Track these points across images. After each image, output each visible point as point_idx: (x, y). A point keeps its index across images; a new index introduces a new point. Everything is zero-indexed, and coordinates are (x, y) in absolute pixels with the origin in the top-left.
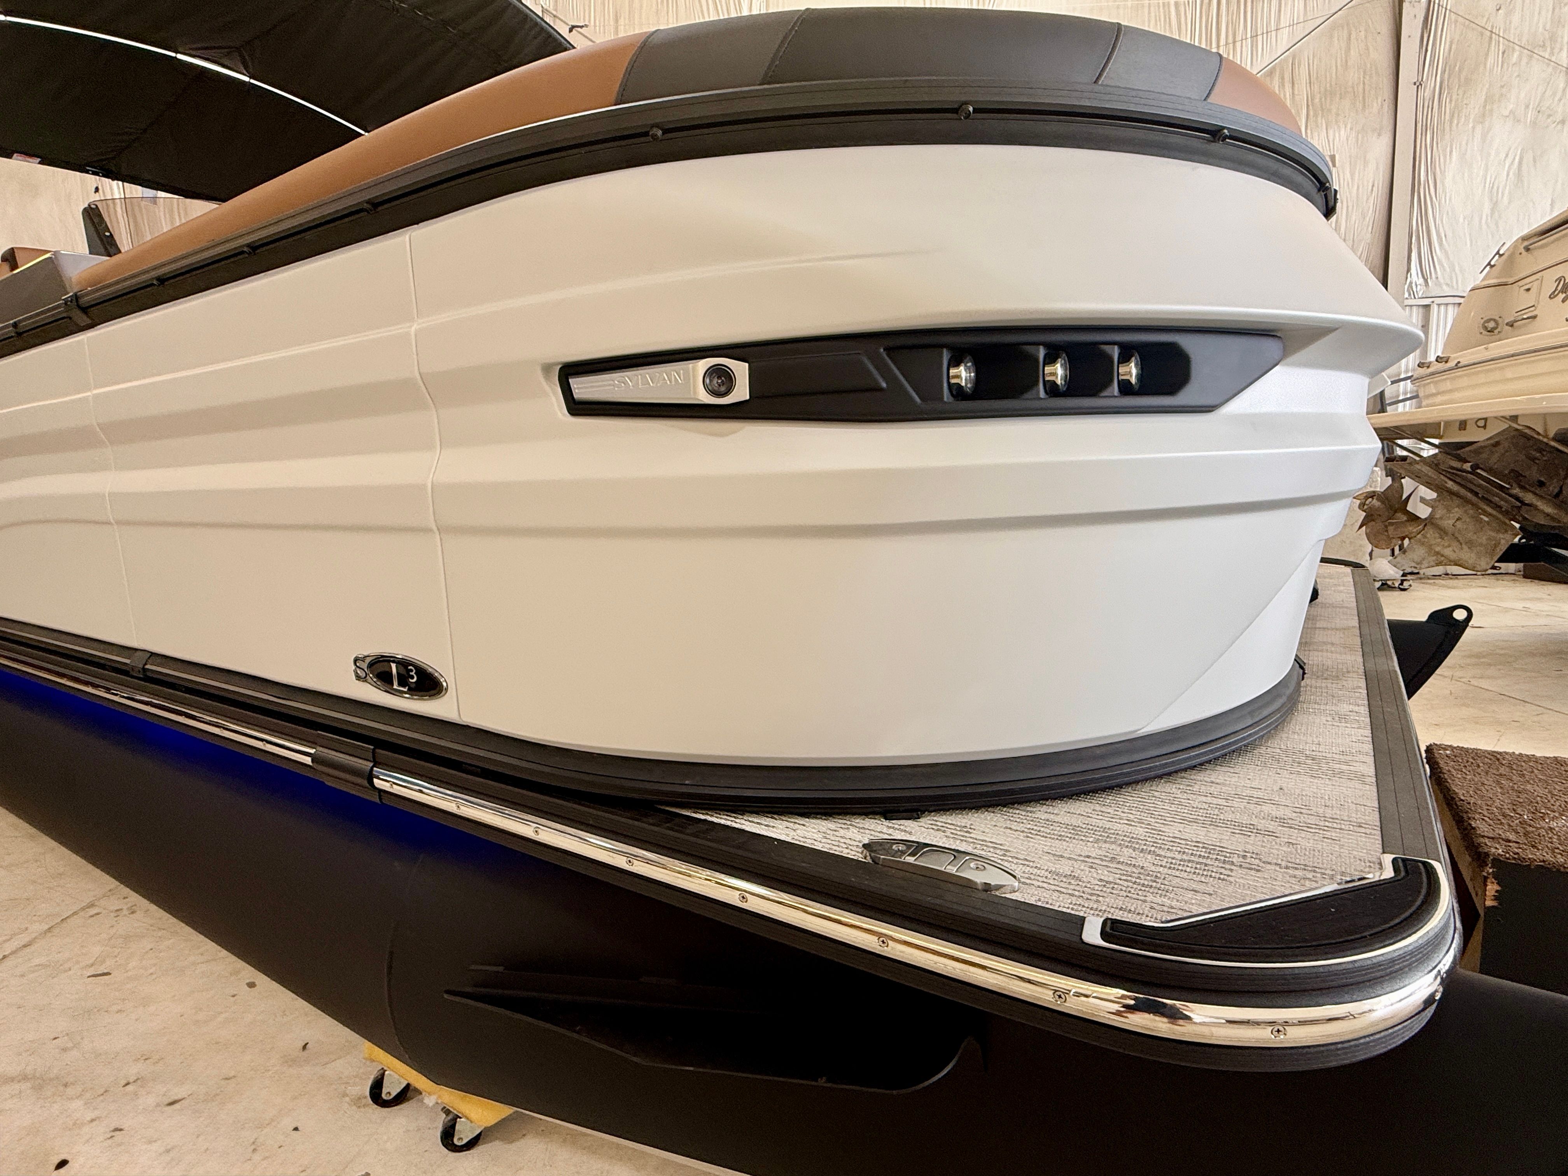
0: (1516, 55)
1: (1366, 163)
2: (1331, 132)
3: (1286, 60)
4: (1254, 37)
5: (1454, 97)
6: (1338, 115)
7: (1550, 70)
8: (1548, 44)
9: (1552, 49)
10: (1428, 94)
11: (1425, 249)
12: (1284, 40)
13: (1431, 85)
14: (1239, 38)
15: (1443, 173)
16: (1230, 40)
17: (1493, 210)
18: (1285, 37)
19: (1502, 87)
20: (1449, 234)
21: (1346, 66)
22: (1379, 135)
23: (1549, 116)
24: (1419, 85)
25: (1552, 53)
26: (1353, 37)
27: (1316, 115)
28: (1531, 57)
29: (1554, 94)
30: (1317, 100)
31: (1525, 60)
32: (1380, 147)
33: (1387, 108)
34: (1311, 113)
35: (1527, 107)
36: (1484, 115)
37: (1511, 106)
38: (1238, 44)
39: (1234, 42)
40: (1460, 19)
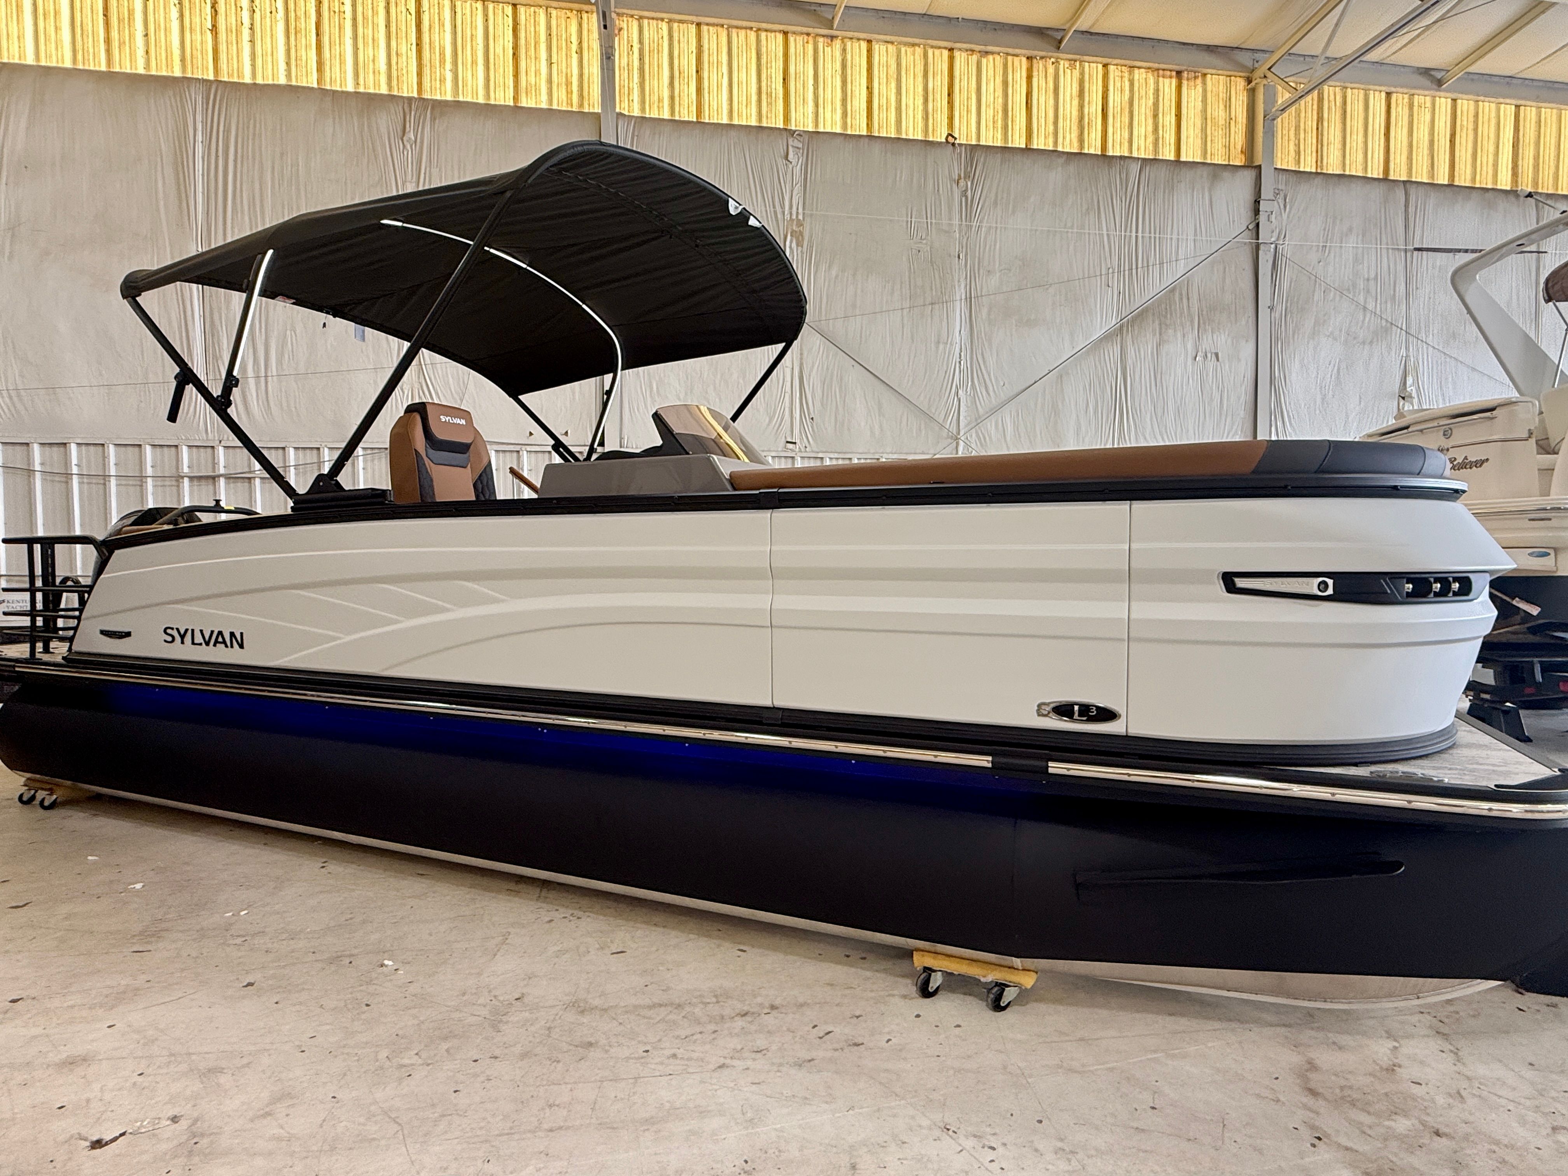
0: (1332, 294)
1: (1239, 360)
2: (1215, 337)
3: (1183, 281)
4: (1161, 264)
5: (1295, 319)
6: (1219, 324)
7: (1353, 307)
8: (1351, 288)
9: (1354, 292)
10: (1277, 315)
11: (1279, 424)
12: (1181, 268)
13: (1279, 309)
14: (1151, 264)
15: (1290, 373)
16: (1145, 265)
17: (1323, 399)
18: (1182, 265)
19: (1324, 315)
20: (1296, 417)
21: (1223, 289)
22: (1247, 341)
23: (1355, 338)
24: (1271, 308)
25: (1354, 296)
26: (1227, 269)
27: (1204, 323)
28: (1341, 297)
29: (1357, 323)
30: (1204, 313)
31: (1338, 298)
32: (1248, 349)
33: (1252, 320)
34: (1201, 321)
35: (1341, 331)
36: (1314, 334)
37: (1330, 329)
38: (1151, 268)
39: (1148, 266)
40: (1296, 266)
